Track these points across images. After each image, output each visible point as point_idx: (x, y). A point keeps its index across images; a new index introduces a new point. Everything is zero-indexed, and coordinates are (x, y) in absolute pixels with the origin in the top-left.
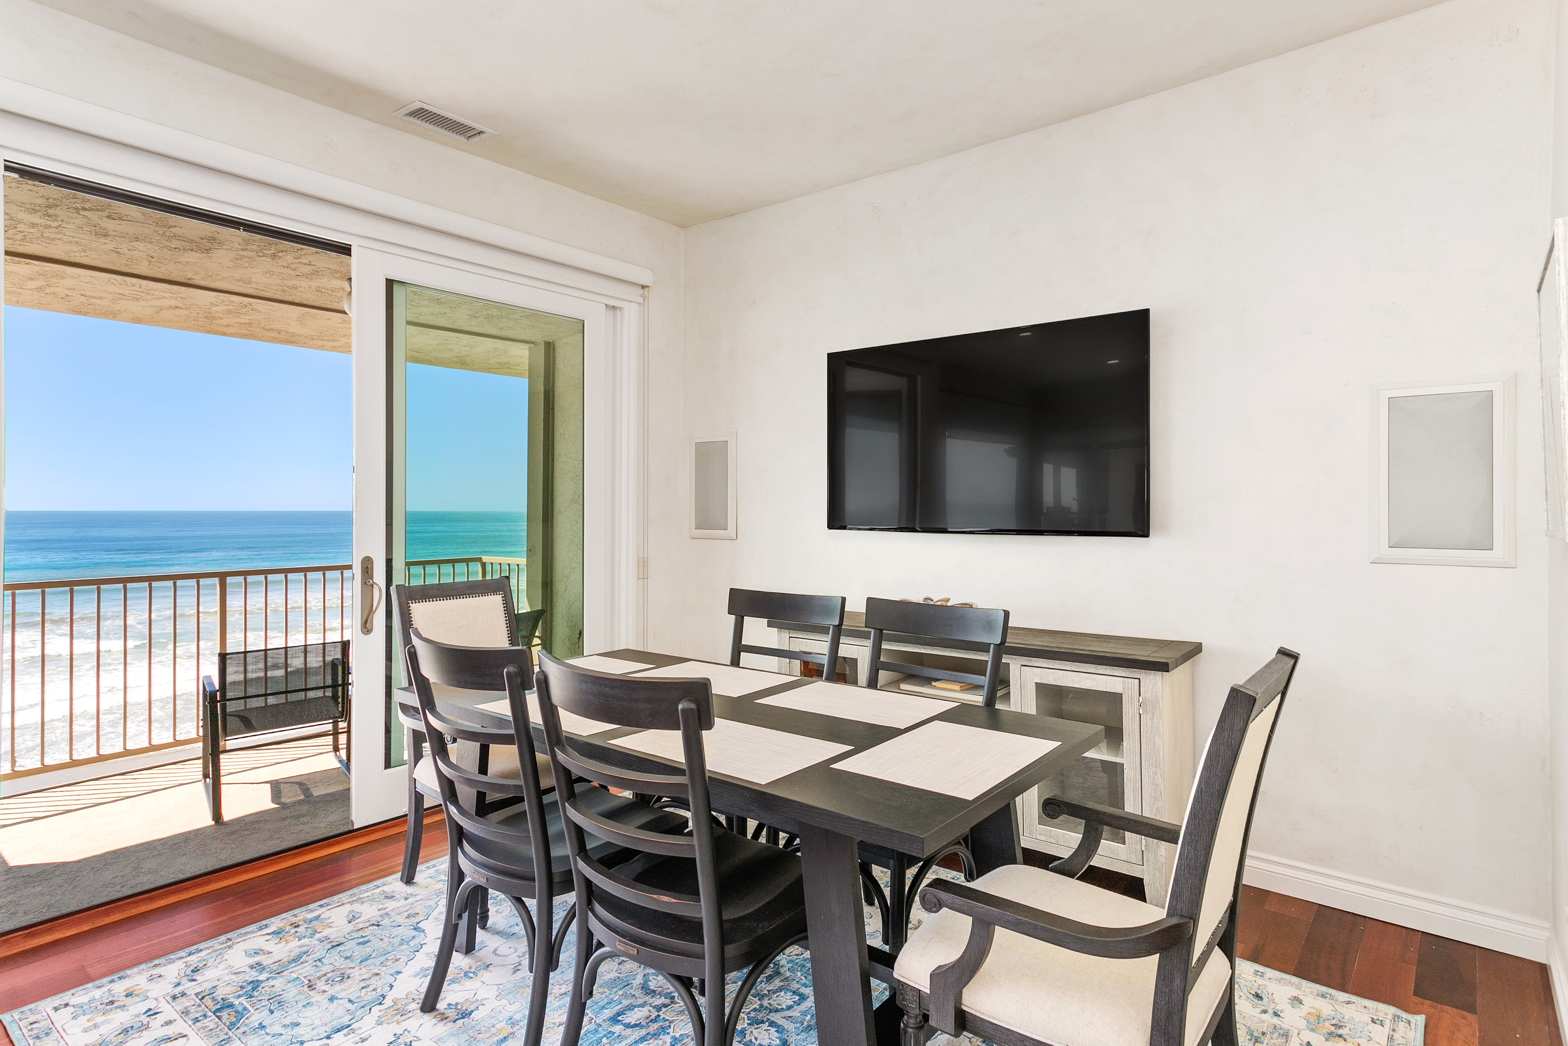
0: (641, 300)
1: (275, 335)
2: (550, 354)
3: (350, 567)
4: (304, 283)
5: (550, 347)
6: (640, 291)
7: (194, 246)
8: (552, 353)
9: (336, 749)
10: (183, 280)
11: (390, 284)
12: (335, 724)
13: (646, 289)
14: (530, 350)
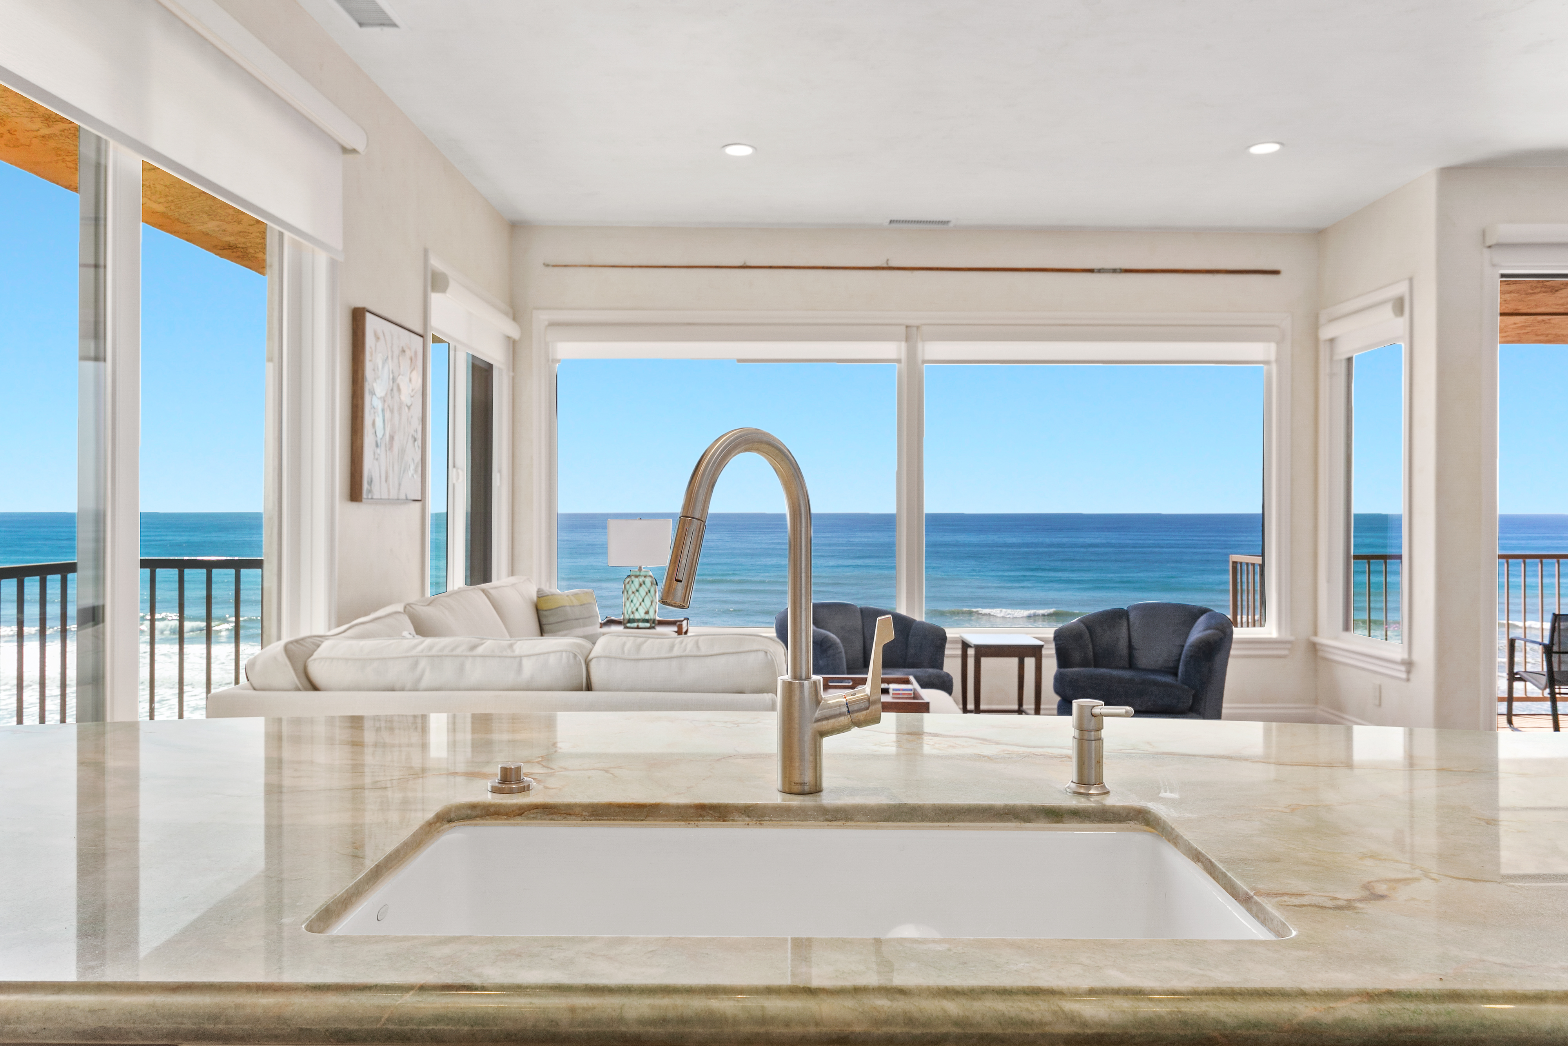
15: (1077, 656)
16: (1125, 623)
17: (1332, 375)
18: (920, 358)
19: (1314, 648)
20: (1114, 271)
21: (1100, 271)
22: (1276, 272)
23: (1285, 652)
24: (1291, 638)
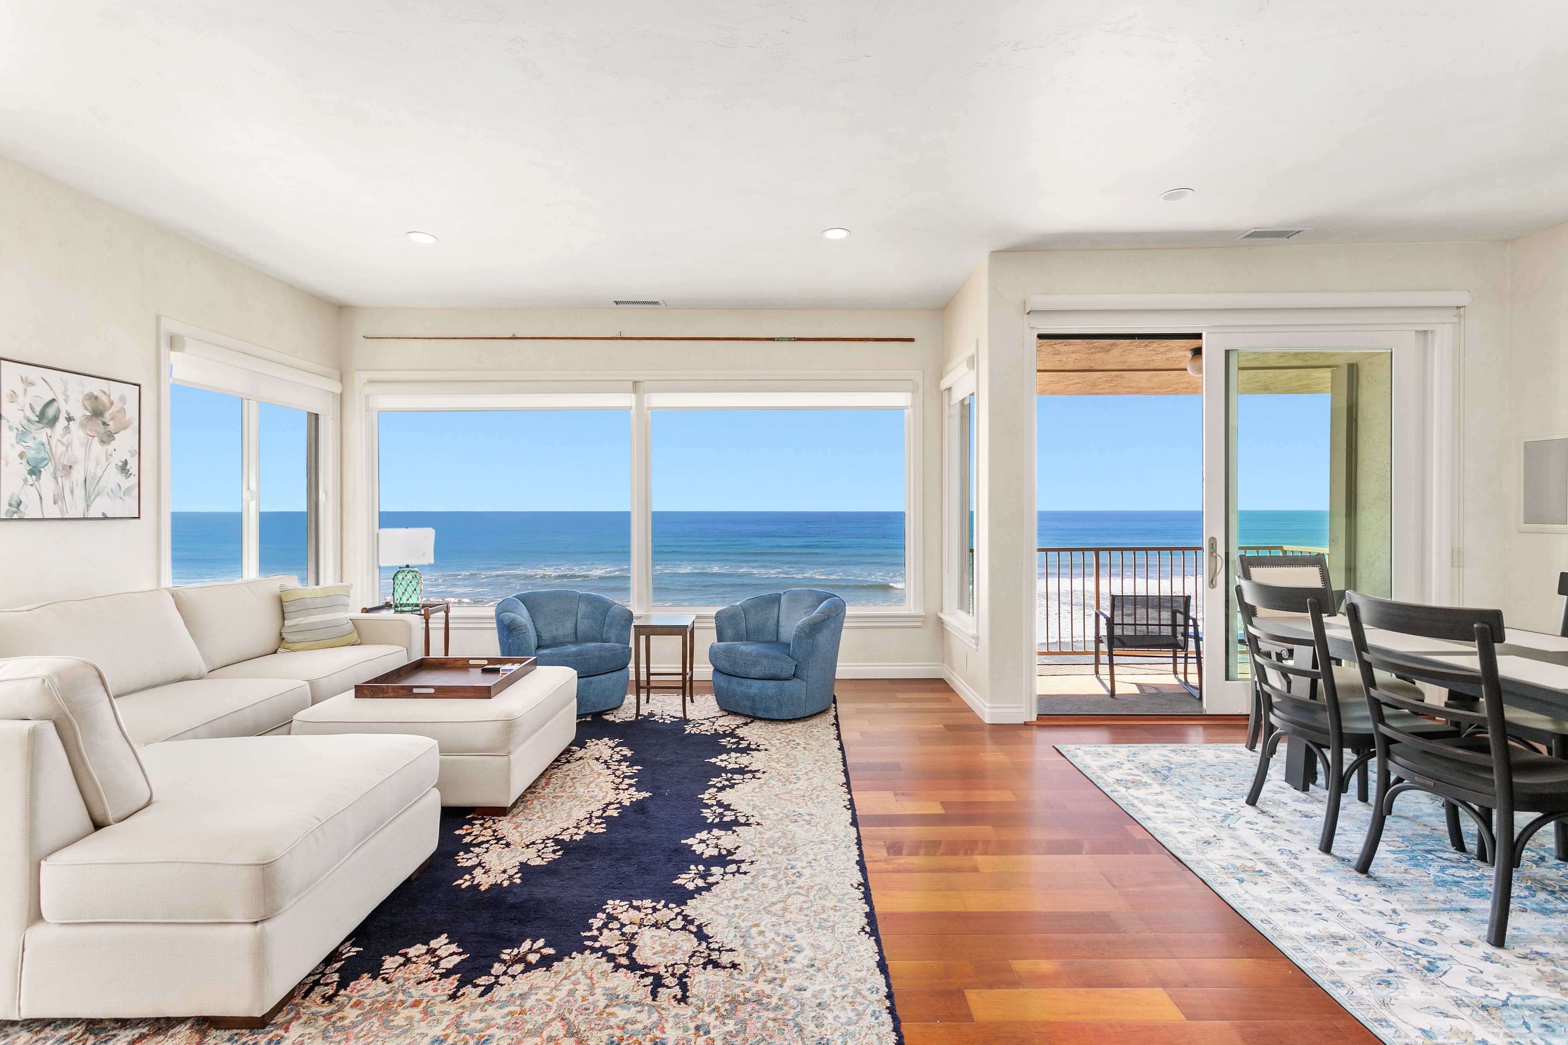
0: (1456, 320)
1: (1130, 390)
2: (1353, 374)
3: (1201, 549)
4: (1159, 357)
5: (1353, 369)
6: (1456, 312)
7: (1101, 350)
8: (1355, 374)
9: (1175, 672)
10: (1088, 368)
11: (1227, 352)
12: (1175, 653)
13: (1462, 309)
14: (1332, 372)
15: (729, 632)
16: (777, 607)
17: (950, 416)
18: (646, 405)
19: (940, 622)
20: (790, 339)
21: (779, 339)
22: (912, 340)
23: (920, 624)
24: (924, 614)
